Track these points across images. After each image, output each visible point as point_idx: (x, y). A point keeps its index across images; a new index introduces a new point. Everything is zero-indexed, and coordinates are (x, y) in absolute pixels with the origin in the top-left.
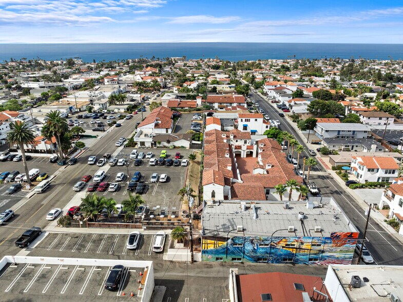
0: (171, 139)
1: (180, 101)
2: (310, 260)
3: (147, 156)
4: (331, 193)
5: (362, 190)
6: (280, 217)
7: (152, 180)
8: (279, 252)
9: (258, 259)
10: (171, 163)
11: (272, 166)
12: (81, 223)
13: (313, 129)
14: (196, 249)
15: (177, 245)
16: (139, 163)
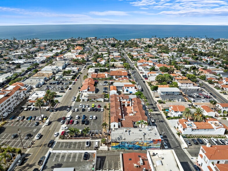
0: (95, 98)
1: (97, 74)
2: (147, 148)
3: (86, 107)
4: (160, 122)
5: (172, 120)
6: (137, 134)
7: (90, 119)
8: (136, 146)
9: (130, 149)
10: (97, 110)
11: (137, 112)
12: (68, 138)
13: (156, 90)
14: (109, 146)
15: (103, 145)
16: (84, 110)
